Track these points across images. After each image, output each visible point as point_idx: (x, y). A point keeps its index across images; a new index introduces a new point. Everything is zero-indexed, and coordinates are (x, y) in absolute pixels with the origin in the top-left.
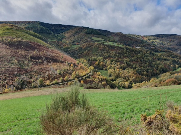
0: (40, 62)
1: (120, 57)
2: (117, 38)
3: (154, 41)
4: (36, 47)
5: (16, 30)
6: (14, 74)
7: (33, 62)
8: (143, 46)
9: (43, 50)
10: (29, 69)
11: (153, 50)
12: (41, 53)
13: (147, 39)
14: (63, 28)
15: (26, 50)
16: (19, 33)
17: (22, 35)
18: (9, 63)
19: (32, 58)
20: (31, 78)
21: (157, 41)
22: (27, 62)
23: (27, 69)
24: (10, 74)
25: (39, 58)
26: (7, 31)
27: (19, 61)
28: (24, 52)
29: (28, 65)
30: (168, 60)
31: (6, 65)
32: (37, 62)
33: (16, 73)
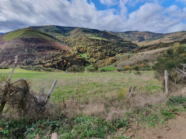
0: (43, 50)
1: (96, 46)
2: (102, 34)
3: (125, 35)
4: (43, 41)
5: (32, 31)
6: (24, 58)
7: (38, 51)
8: (115, 39)
9: (47, 42)
10: (35, 54)
11: (120, 41)
12: (45, 45)
13: (121, 34)
14: (71, 29)
15: (35, 43)
16: (33, 33)
17: (35, 34)
18: (22, 51)
19: (37, 48)
20: (35, 59)
21: (126, 35)
22: (34, 50)
23: (33, 54)
24: (22, 58)
25: (43, 47)
26: (25, 32)
27: (28, 50)
28: (33, 44)
29: (34, 52)
30: (127, 46)
31: (20, 53)
32: (40, 50)
33: (25, 57)
